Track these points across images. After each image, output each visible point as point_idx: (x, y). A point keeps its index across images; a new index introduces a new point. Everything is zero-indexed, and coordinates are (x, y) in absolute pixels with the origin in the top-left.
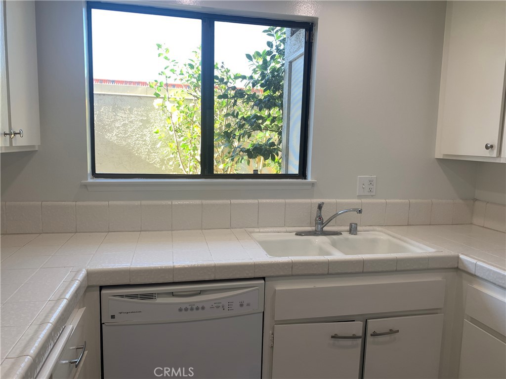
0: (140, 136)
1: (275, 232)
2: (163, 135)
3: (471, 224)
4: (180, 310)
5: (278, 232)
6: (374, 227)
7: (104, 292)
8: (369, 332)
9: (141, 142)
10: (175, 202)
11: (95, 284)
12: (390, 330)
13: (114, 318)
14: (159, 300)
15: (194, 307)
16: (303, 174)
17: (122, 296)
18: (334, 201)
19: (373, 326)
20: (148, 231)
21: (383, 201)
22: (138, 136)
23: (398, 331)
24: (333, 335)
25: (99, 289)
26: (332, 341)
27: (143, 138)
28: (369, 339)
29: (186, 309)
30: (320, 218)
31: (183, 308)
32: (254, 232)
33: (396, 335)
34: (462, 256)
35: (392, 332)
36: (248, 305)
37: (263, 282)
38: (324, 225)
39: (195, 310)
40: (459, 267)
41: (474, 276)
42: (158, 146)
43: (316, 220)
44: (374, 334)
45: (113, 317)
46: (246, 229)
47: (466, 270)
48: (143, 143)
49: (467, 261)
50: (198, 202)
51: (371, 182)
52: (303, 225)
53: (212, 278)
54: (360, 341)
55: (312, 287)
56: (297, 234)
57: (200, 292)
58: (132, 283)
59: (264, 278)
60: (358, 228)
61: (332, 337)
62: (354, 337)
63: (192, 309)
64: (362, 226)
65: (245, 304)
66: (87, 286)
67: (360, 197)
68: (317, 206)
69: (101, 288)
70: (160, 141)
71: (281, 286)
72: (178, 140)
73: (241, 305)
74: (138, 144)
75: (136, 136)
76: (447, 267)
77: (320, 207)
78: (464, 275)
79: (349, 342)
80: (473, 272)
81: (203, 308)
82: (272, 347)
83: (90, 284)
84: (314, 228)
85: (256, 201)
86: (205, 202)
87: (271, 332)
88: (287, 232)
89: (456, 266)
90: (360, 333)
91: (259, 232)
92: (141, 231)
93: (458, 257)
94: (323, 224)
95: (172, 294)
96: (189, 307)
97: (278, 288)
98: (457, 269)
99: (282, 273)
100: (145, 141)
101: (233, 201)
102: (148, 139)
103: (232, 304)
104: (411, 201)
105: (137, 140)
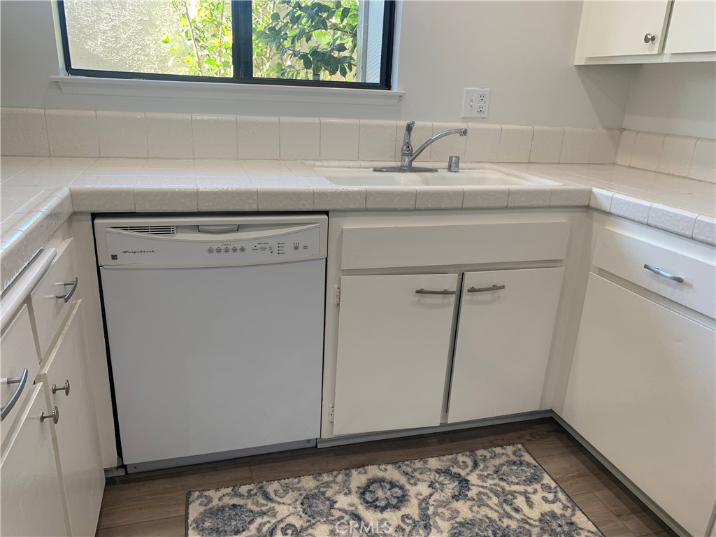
0: (140, 47)
1: (345, 167)
2: (176, 47)
3: (614, 164)
4: (210, 251)
5: (349, 168)
6: (482, 164)
7: (97, 221)
8: (466, 287)
9: (142, 57)
10: (198, 117)
11: (82, 209)
12: (494, 286)
13: (116, 259)
14: (179, 236)
15: (230, 248)
16: (386, 82)
17: (125, 228)
18: (429, 124)
19: (471, 280)
20: (160, 159)
21: (498, 126)
22: (136, 47)
23: (503, 287)
24: (419, 289)
25: (90, 217)
26: (417, 298)
27: (144, 51)
28: (466, 296)
29: (219, 250)
30: (408, 147)
31: (215, 248)
32: (314, 166)
33: (501, 293)
34: (595, 190)
35: (495, 288)
36: (305, 248)
37: (326, 217)
38: (413, 157)
39: (231, 252)
40: (591, 205)
41: (609, 214)
42: (170, 64)
43: (402, 150)
44: (472, 290)
45: (114, 257)
46: (303, 161)
47: (598, 207)
48: (146, 59)
49: (601, 195)
50: (231, 117)
51: (482, 99)
52: (384, 159)
53: (254, 208)
54: (453, 299)
55: (393, 226)
56: (375, 170)
57: (239, 228)
58: (138, 210)
59: (327, 213)
60: (460, 165)
61: (418, 292)
62: (445, 293)
63: (227, 251)
64: (466, 162)
65: (301, 246)
66: (71, 211)
67: (465, 119)
68: (405, 128)
69: (94, 216)
70: (172, 56)
71: (350, 224)
72: (200, 54)
73: (296, 248)
74: (139, 61)
75: (133, 47)
76: (574, 204)
77: (409, 128)
78: (596, 215)
79: (438, 300)
80: (607, 209)
81: (243, 250)
82: (338, 305)
83: (77, 209)
84: (399, 164)
85: (317, 120)
86: (241, 118)
87: (336, 286)
88: (361, 167)
89: (587, 203)
90: (453, 287)
91: (322, 166)
92: (148, 158)
93: (590, 192)
94: (412, 155)
95: (197, 229)
96: (223, 248)
97: (345, 227)
98: (588, 208)
99: (352, 206)
100: (148, 55)
101: (283, 119)
102: (152, 52)
103: (283, 245)
104: (536, 128)
105: (136, 53)
